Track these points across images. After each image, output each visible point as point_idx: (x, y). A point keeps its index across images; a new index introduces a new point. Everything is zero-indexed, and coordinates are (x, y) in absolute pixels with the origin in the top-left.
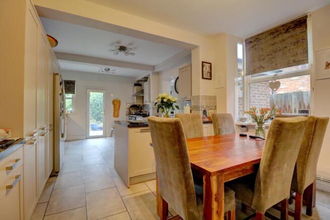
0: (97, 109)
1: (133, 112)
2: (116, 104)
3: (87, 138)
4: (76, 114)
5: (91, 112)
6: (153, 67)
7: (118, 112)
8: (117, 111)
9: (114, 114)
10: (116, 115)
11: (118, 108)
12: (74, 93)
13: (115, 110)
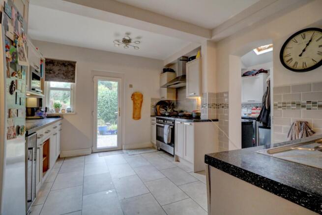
0: (106, 108)
1: (162, 111)
2: (137, 99)
3: (92, 153)
4: (76, 114)
5: (98, 111)
6: (211, 31)
7: (140, 111)
8: (137, 110)
9: (134, 114)
10: (137, 116)
11: (139, 106)
12: (74, 82)
13: (135, 109)
